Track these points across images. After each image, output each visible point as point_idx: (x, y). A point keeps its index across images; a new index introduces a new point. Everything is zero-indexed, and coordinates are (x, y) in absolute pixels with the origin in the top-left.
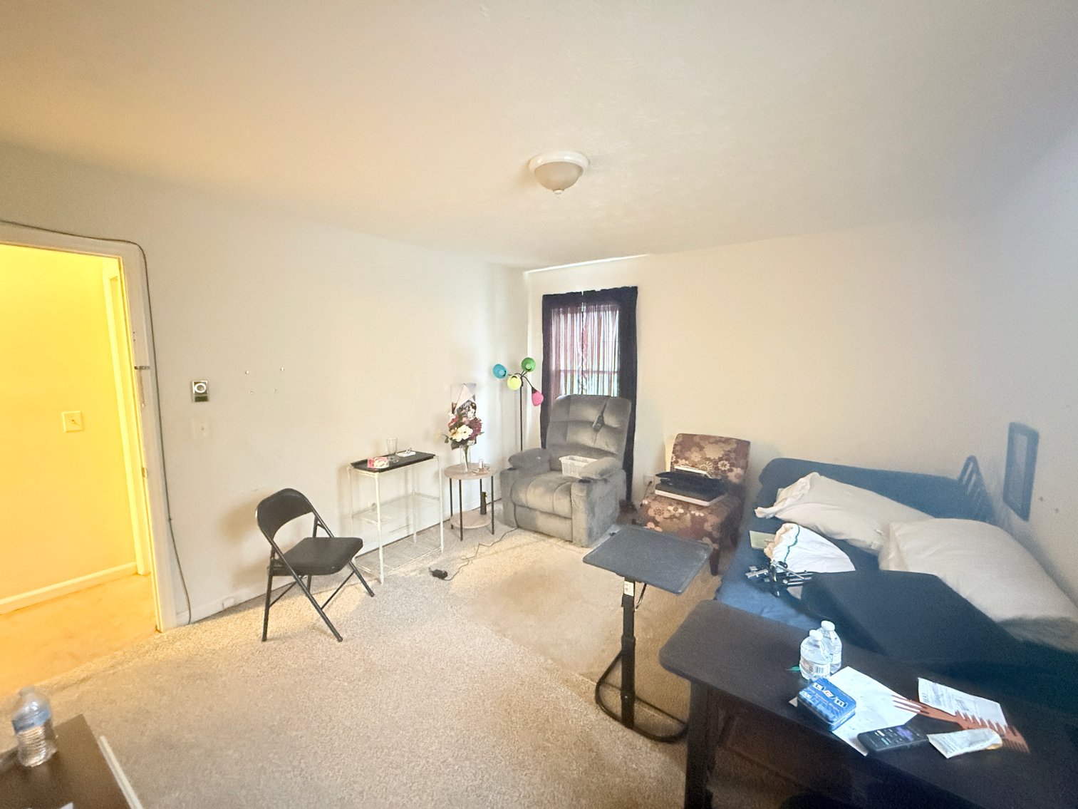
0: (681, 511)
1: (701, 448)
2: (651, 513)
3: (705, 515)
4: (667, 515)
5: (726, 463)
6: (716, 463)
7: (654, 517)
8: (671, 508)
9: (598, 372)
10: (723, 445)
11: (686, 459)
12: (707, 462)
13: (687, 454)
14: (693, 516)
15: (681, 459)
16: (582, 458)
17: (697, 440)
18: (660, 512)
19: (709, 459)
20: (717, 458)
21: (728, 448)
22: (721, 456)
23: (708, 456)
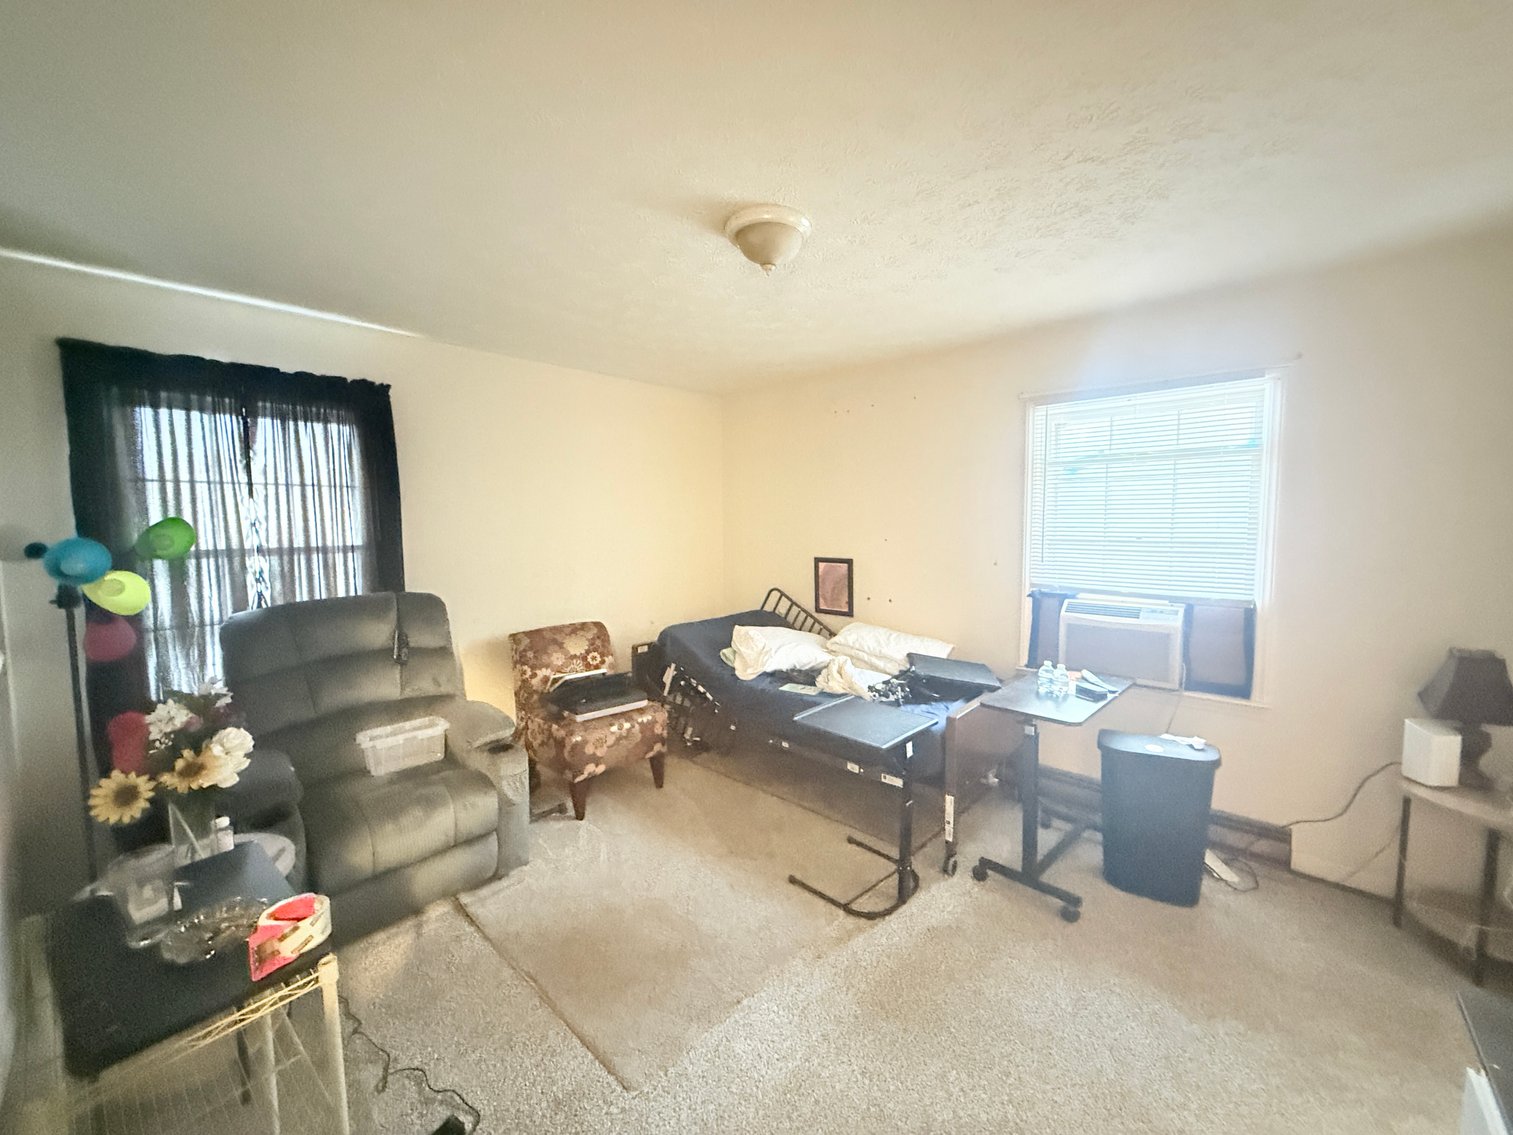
0: (627, 725)
1: (561, 645)
2: (589, 750)
3: (653, 717)
4: (611, 740)
5: (596, 654)
6: (584, 658)
7: (594, 754)
8: (614, 729)
9: (308, 550)
10: (582, 633)
11: (547, 667)
12: (575, 661)
13: (545, 659)
14: (641, 724)
15: (540, 669)
16: (389, 729)
17: (548, 635)
18: (600, 742)
19: (575, 656)
20: (583, 652)
21: (590, 635)
22: (587, 648)
23: (572, 653)
